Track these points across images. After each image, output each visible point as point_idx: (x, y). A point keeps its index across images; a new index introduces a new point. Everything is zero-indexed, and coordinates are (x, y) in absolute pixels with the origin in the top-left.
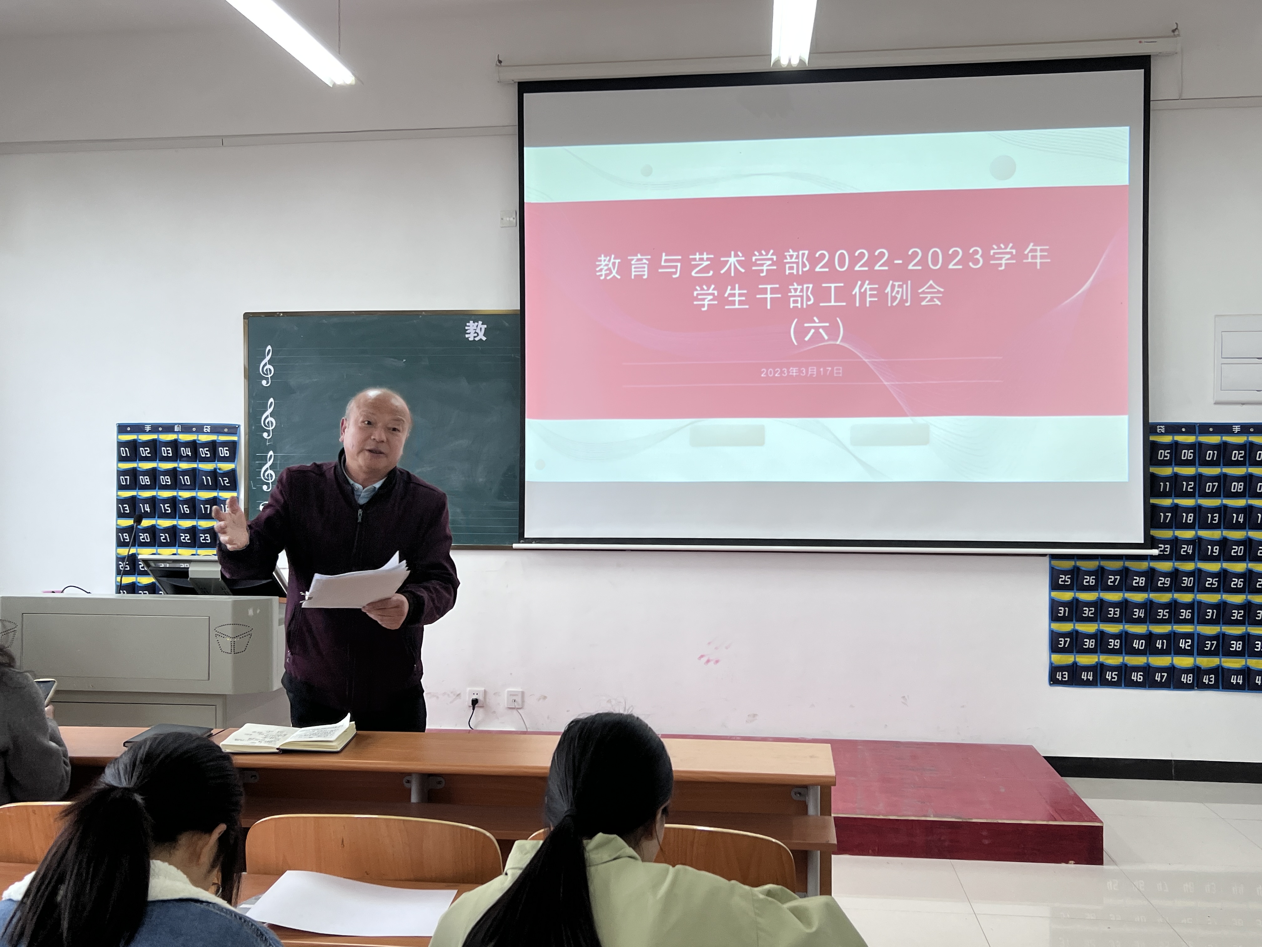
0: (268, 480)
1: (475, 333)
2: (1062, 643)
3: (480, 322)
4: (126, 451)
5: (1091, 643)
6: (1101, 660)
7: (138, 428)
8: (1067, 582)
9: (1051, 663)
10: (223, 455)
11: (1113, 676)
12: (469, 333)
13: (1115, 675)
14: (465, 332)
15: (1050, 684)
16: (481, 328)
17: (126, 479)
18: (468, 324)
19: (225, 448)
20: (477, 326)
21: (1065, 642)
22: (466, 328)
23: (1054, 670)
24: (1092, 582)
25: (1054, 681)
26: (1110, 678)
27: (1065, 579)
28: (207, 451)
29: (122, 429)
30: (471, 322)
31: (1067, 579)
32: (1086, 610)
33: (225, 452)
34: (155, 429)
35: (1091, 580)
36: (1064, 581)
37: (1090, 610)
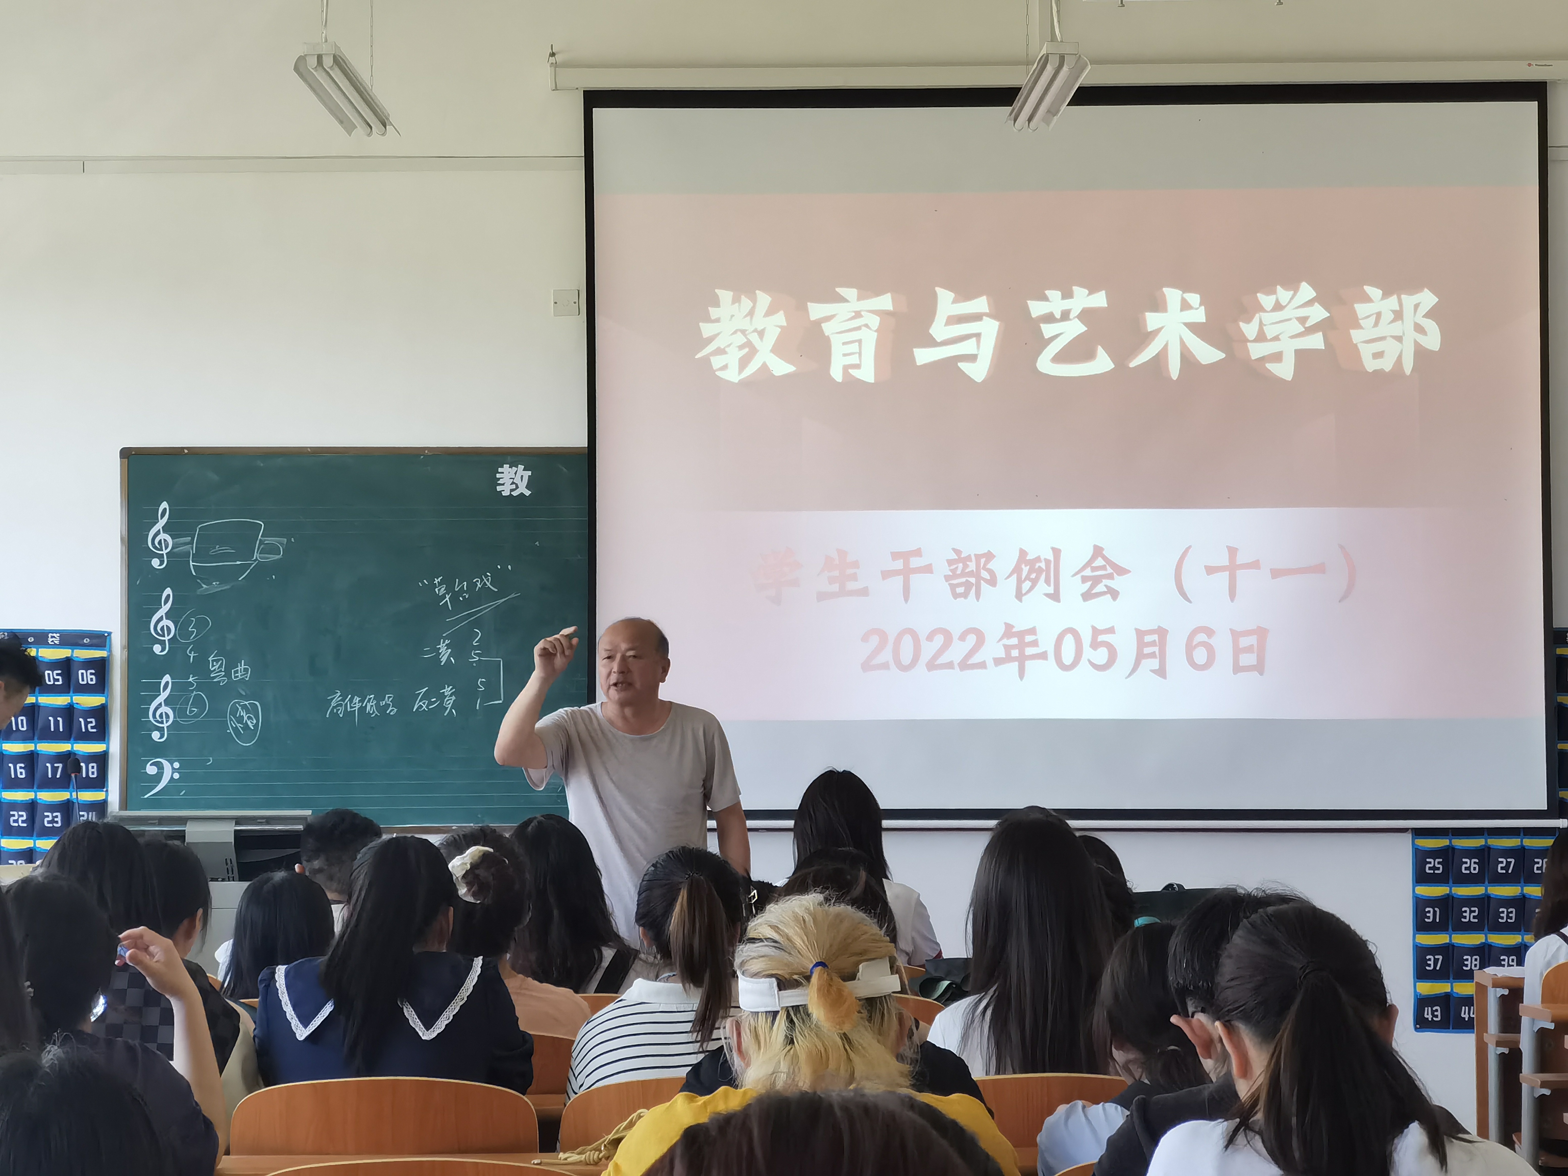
0: (162, 722)
1: (513, 483)
2: (1431, 963)
3: (521, 467)
5: (1474, 962)
8: (1438, 869)
9: (1416, 995)
10: (85, 682)
12: (503, 484)
14: (495, 482)
15: (1416, 1029)
16: (522, 476)
18: (500, 470)
19: (89, 671)
20: (516, 473)
21: (1436, 961)
22: (498, 476)
23: (1421, 1004)
24: (1475, 869)
25: (1419, 1021)
27: (1434, 865)
28: (58, 675)
30: (506, 466)
31: (1437, 866)
32: (1465, 912)
33: (90, 677)
35: (1473, 866)
36: (1434, 868)
37: (1471, 912)
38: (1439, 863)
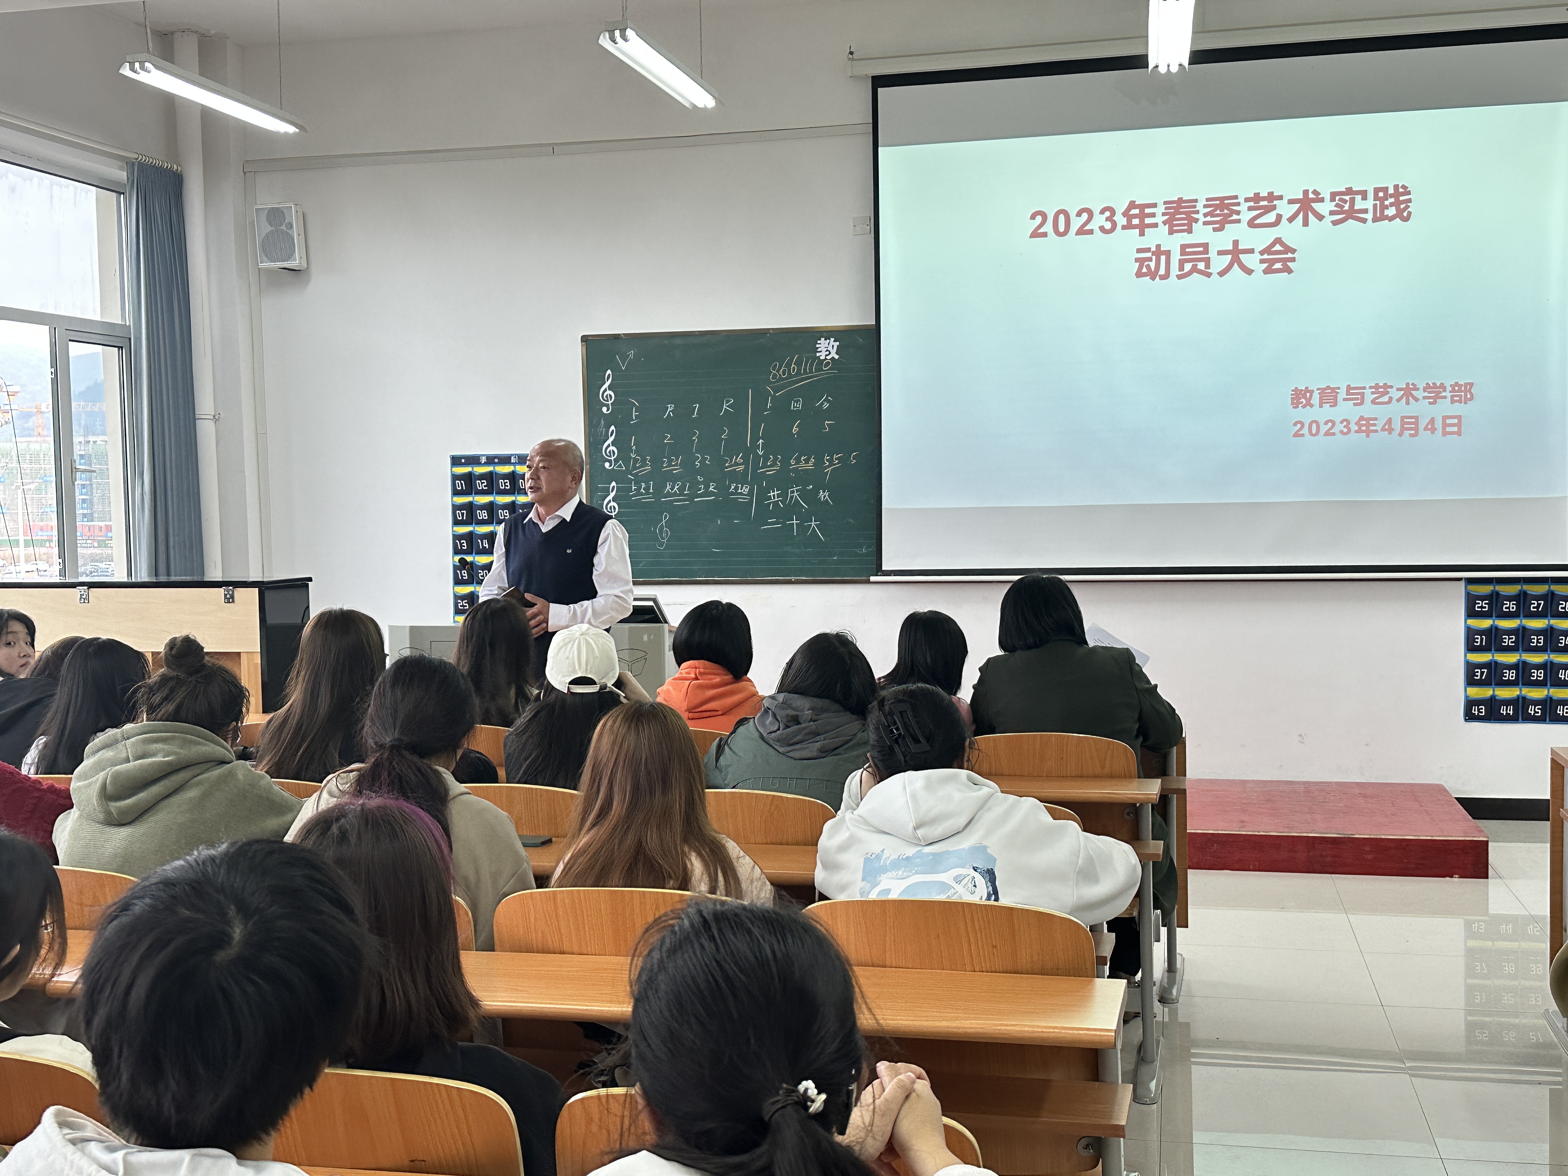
1: (827, 351)
2: (1479, 674)
3: (832, 339)
4: (461, 484)
5: (1511, 675)
6: (1523, 693)
7: (473, 460)
8: (1485, 607)
9: (1466, 697)
11: (1537, 710)
12: (821, 352)
13: (1538, 709)
14: (816, 350)
15: (1466, 720)
16: (833, 346)
17: (463, 514)
18: (819, 342)
20: (829, 344)
21: (1482, 673)
22: (817, 346)
23: (1470, 704)
24: (1513, 608)
25: (1470, 717)
26: (1533, 712)
27: (1482, 605)
29: (456, 461)
30: (823, 339)
31: (1484, 605)
32: (1505, 638)
34: (491, 460)
35: (1511, 606)
36: (1482, 607)
37: (1509, 639)
38: (1485, 604)
